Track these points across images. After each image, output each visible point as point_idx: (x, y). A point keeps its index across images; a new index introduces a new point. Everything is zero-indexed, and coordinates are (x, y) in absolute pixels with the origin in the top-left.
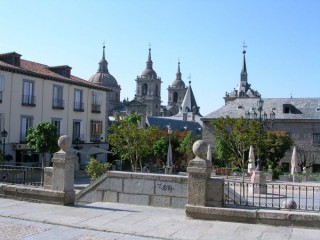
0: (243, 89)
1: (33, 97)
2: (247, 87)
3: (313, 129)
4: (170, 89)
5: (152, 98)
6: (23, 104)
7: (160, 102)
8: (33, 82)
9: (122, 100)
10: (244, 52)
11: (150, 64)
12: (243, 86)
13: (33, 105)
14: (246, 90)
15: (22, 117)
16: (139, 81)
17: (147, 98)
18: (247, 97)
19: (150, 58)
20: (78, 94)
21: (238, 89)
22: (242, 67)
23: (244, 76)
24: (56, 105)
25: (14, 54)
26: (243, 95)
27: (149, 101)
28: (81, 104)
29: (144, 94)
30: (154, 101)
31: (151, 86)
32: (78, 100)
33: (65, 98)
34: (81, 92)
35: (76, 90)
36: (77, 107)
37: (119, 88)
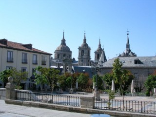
0: (128, 52)
1: (12, 58)
2: (130, 51)
3: (148, 71)
4: (95, 53)
5: (86, 57)
6: (7, 62)
7: (90, 59)
8: (12, 52)
9: (72, 58)
10: (128, 34)
11: (85, 41)
12: (127, 50)
13: (12, 62)
14: (129, 53)
15: (7, 67)
16: (80, 49)
17: (84, 57)
18: (129, 56)
19: (85, 38)
20: (35, 57)
21: (125, 52)
22: (127, 42)
23: (128, 46)
24: (24, 61)
25: (4, 40)
26: (127, 55)
27: (85, 58)
28: (36, 61)
29: (82, 55)
30: (87, 58)
31: (86, 51)
32: (35, 59)
33: (28, 58)
34: (36, 56)
35: (33, 55)
36: (34, 62)
37: (71, 52)
